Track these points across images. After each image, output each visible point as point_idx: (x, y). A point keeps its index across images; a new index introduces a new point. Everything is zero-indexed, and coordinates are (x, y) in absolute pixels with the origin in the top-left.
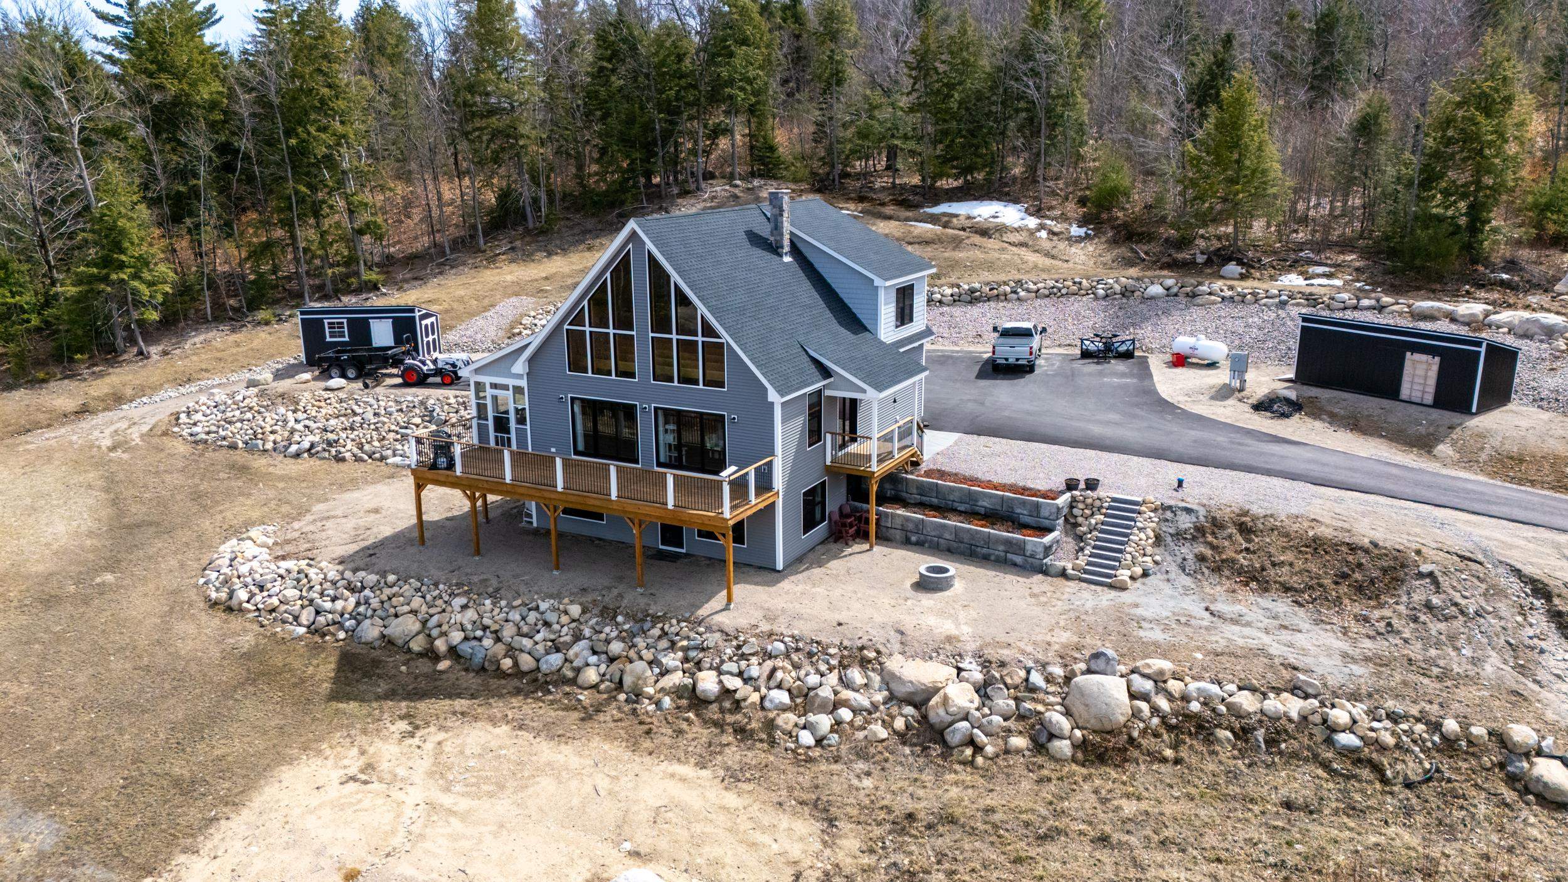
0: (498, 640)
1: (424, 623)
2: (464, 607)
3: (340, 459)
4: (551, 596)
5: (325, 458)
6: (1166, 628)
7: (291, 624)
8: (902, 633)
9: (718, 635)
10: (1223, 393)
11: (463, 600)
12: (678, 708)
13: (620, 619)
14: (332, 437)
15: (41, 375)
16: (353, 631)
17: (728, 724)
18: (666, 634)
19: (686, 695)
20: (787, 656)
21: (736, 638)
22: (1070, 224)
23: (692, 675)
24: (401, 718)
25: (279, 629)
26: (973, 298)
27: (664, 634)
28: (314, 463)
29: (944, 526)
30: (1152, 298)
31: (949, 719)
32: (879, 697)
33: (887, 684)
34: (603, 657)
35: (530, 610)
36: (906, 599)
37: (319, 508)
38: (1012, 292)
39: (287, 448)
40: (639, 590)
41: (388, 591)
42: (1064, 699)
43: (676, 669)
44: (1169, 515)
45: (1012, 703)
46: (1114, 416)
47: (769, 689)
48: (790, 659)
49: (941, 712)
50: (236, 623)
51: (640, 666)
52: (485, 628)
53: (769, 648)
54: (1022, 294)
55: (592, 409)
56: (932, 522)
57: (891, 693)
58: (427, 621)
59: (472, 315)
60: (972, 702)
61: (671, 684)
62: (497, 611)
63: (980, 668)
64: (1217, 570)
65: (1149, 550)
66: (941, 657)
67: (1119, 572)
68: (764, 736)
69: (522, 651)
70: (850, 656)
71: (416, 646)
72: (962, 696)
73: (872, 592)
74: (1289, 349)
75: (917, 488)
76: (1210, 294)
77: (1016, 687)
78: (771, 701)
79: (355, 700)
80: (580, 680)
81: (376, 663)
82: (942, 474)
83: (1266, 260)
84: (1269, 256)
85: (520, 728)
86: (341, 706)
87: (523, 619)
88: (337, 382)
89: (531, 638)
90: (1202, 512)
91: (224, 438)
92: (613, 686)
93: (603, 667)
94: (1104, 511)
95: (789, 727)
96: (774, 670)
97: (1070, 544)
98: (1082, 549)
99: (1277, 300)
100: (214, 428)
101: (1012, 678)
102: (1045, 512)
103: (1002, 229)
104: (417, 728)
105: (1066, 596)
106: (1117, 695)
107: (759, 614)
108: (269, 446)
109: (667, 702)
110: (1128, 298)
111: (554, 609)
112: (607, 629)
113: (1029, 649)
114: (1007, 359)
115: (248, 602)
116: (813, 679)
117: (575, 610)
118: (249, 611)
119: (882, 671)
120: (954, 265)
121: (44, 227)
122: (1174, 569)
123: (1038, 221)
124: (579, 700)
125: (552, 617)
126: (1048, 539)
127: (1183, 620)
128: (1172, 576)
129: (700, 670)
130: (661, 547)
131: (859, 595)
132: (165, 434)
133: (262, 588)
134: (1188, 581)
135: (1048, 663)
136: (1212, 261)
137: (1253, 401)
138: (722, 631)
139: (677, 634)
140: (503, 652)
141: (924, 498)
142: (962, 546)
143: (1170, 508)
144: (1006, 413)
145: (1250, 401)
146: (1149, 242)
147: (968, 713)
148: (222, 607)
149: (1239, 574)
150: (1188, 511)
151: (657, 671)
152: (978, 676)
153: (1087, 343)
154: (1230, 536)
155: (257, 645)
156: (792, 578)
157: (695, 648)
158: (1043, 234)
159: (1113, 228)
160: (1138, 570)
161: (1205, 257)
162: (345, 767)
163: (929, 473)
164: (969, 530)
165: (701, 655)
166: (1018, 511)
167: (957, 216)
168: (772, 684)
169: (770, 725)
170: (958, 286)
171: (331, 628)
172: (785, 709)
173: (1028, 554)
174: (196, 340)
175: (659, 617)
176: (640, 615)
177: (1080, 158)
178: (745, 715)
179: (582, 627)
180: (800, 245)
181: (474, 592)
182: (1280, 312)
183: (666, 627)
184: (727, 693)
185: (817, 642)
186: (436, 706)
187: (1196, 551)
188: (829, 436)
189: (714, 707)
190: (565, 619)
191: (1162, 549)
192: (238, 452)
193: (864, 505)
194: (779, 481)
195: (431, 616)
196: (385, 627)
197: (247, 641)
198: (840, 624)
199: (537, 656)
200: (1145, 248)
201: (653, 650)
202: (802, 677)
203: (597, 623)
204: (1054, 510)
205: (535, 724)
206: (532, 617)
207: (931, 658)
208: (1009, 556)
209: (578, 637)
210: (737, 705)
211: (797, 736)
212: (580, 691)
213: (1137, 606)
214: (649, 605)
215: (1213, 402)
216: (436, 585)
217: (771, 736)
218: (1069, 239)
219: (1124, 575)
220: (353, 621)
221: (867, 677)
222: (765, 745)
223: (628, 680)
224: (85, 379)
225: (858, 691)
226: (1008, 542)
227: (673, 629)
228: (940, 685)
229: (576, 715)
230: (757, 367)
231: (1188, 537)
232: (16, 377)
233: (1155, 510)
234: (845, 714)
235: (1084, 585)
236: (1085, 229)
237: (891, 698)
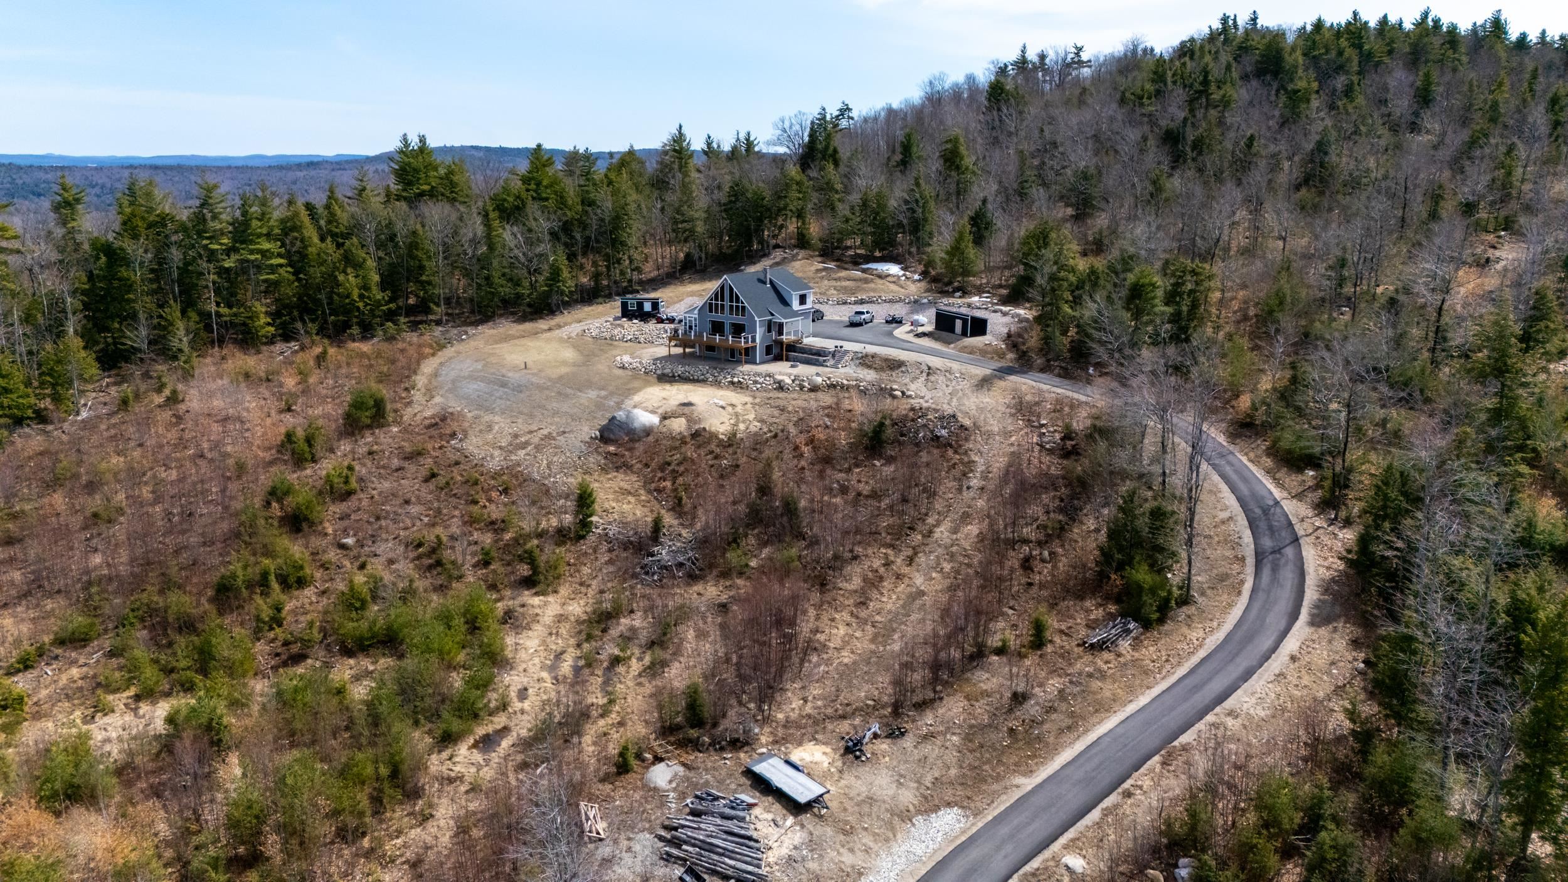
2: (682, 368)
3: (640, 343)
4: (702, 365)
7: (640, 370)
13: (718, 369)
14: (636, 337)
16: (655, 372)
19: (731, 382)
20: (754, 376)
21: (743, 373)
22: (915, 274)
23: (733, 379)
25: (636, 372)
26: (862, 302)
27: (727, 372)
29: (800, 356)
30: (923, 304)
31: (785, 385)
32: (771, 382)
33: (775, 380)
36: (786, 369)
38: (876, 300)
41: (664, 365)
43: (729, 378)
45: (799, 383)
47: (748, 381)
50: (626, 370)
51: (721, 377)
52: (686, 371)
53: (751, 375)
54: (880, 301)
55: (714, 323)
56: (797, 355)
59: (675, 303)
60: (791, 383)
62: (688, 369)
63: (794, 377)
64: (862, 365)
65: (849, 361)
69: (694, 375)
70: (768, 376)
71: (671, 374)
72: (788, 381)
73: (778, 367)
75: (799, 348)
76: (941, 303)
80: (708, 380)
82: (807, 345)
87: (695, 369)
88: (635, 322)
89: (697, 372)
91: (602, 336)
92: (715, 380)
93: (713, 378)
94: (842, 353)
96: (750, 378)
97: (829, 360)
98: (833, 361)
100: (597, 334)
101: (801, 379)
102: (827, 353)
103: (887, 275)
108: (617, 339)
109: (727, 383)
110: (916, 303)
111: (702, 368)
114: (853, 321)
115: (628, 367)
116: (758, 379)
117: (707, 368)
122: (853, 365)
123: (904, 272)
126: (826, 359)
130: (729, 359)
133: (631, 364)
134: (855, 368)
136: (955, 291)
137: (916, 333)
138: (740, 371)
139: (730, 372)
140: (690, 375)
141: (799, 351)
142: (806, 361)
144: (840, 334)
146: (938, 283)
149: (867, 366)
151: (725, 378)
153: (891, 318)
157: (734, 375)
158: (903, 278)
159: (930, 276)
160: (845, 365)
161: (953, 289)
163: (803, 345)
164: (805, 357)
166: (823, 353)
167: (873, 269)
170: (857, 297)
171: (649, 372)
172: (751, 384)
173: (819, 361)
175: (726, 369)
176: (722, 370)
178: (742, 385)
180: (772, 283)
181: (684, 365)
184: (739, 381)
185: (762, 374)
187: (859, 361)
188: (774, 332)
189: (736, 384)
191: (852, 361)
193: (783, 352)
194: (758, 340)
195: (674, 369)
196: (663, 372)
199: (698, 375)
200: (936, 285)
201: (724, 375)
203: (712, 371)
206: (698, 369)
209: (708, 372)
211: (752, 387)
216: (675, 364)
218: (912, 280)
219: (840, 366)
220: (658, 370)
221: (771, 379)
222: (746, 389)
223: (718, 380)
225: (767, 381)
226: (815, 359)
228: (784, 380)
230: (754, 314)
231: (859, 358)
233: (854, 353)
234: (763, 384)
236: (920, 277)
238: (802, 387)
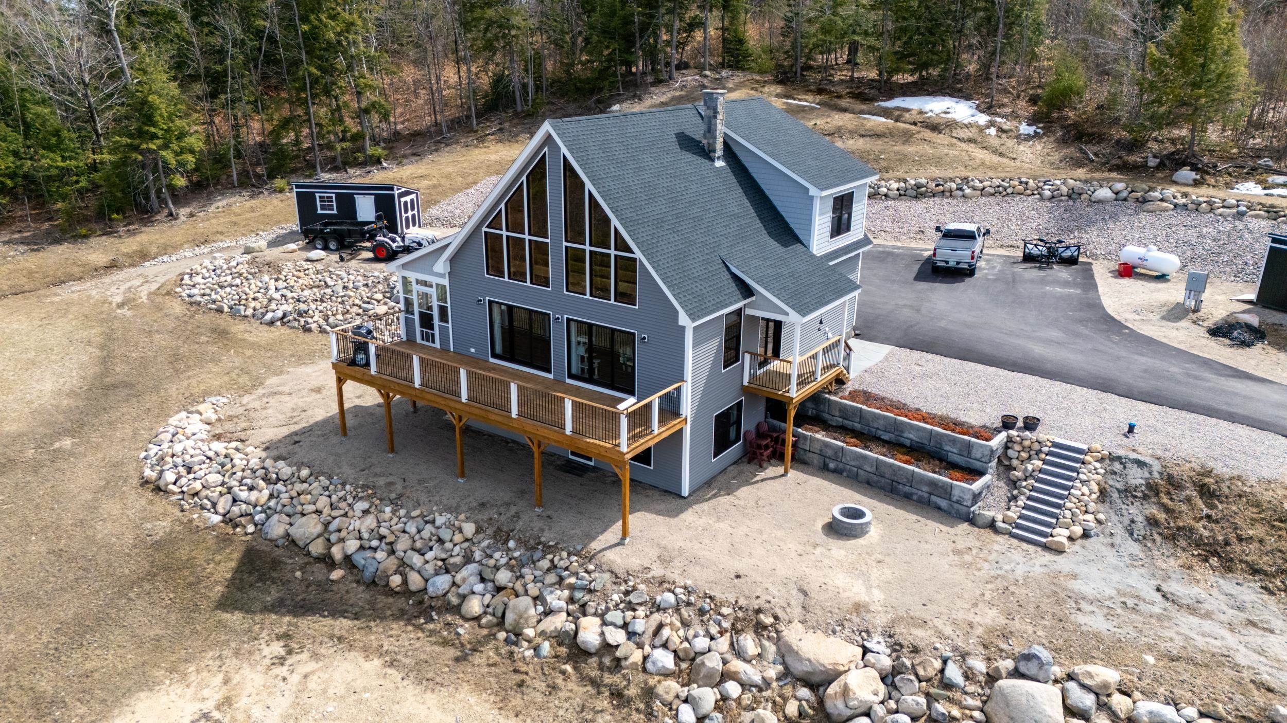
0: (392, 552)
1: (327, 525)
2: (366, 512)
3: (307, 330)
4: (449, 510)
5: (294, 328)
6: (1110, 614)
7: (209, 510)
8: (806, 594)
9: (607, 576)
10: (1176, 313)
11: (364, 505)
12: (556, 656)
13: (512, 544)
14: (303, 307)
15: (84, 231)
16: (263, 525)
17: (606, 686)
18: (555, 567)
19: (567, 641)
20: (677, 610)
21: (626, 582)
22: (1020, 122)
23: (576, 621)
24: (279, 638)
25: (195, 516)
26: (918, 193)
27: (553, 567)
28: (285, 331)
29: (865, 457)
30: (1099, 201)
31: (849, 713)
32: (772, 672)
33: (783, 657)
34: (490, 585)
35: (427, 522)
36: (815, 546)
37: (272, 381)
38: (957, 189)
39: (264, 315)
40: (537, 509)
41: (299, 487)
42: (984, 702)
43: (560, 611)
44: (1117, 466)
45: (922, 700)
46: (1055, 334)
47: (654, 647)
48: (680, 614)
49: (840, 704)
50: (161, 504)
51: (525, 601)
52: (382, 538)
53: (659, 598)
54: (968, 191)
56: (851, 451)
57: (786, 668)
58: (329, 523)
59: (456, 190)
60: (876, 694)
61: (552, 628)
62: (395, 520)
63: (888, 651)
64: (1171, 537)
65: (1092, 506)
66: (846, 632)
67: (1055, 532)
68: (642, 706)
69: (412, 568)
70: (745, 619)
71: (317, 549)
72: (865, 686)
73: (780, 533)
74: (1246, 264)
75: (840, 410)
76: (1162, 200)
77: (929, 680)
78: (654, 663)
79: (241, 609)
80: (465, 609)
81: (276, 564)
82: (867, 397)
83: (1221, 166)
84: (1226, 162)
85: (391, 665)
86: (226, 616)
87: (419, 532)
88: (318, 254)
89: (423, 555)
90: (1157, 467)
91: (214, 302)
92: (495, 620)
93: (488, 597)
94: (1043, 456)
95: (669, 698)
96: (660, 626)
97: (1002, 490)
98: (1014, 498)
99: (1235, 210)
100: (208, 291)
101: (925, 670)
102: (976, 453)
103: (952, 125)
104: (290, 652)
105: (993, 557)
106: (1049, 711)
107: (654, 553)
108: (250, 312)
109: (546, 647)
110: (1074, 200)
111: (450, 525)
112: (497, 555)
113: (948, 631)
114: (947, 262)
115: (175, 483)
116: (701, 643)
117: (469, 529)
118: (174, 493)
119: (778, 640)
120: (903, 159)
121: (92, 100)
122: (1119, 531)
123: (988, 118)
124: (458, 634)
125: (445, 534)
126: (977, 485)
127: (1130, 602)
128: (1117, 540)
129: (585, 615)
130: (571, 457)
131: (765, 536)
132: (168, 293)
133: (189, 470)
134: (1135, 548)
135: (968, 654)
136: (1165, 165)
137: (1209, 324)
138: (612, 572)
139: (566, 569)
140: (394, 567)
141: (846, 422)
142: (883, 480)
143: (1119, 458)
144: (943, 324)
145: (1206, 324)
146: (1099, 143)
147: (871, 708)
148: (152, 486)
149: (1198, 546)
150: (1140, 464)
151: (541, 609)
152: (886, 662)
153: (1030, 246)
154: (1189, 500)
155: (171, 532)
156: (696, 507)
157: (582, 588)
158: (993, 131)
159: (1063, 127)
160: (1078, 530)
161: (1158, 160)
162: (204, 699)
163: (853, 395)
164: (891, 465)
165: (587, 598)
166: (947, 448)
167: (908, 110)
168: (657, 642)
169: (649, 693)
170: (905, 181)
171: (243, 520)
172: (666, 674)
173: (954, 499)
174: (220, 204)
175: (550, 547)
176: (532, 542)
177: (1035, 57)
178: (624, 676)
179: (474, 548)
180: (735, 149)
181: (377, 496)
182: (1237, 223)
183: (556, 559)
184: (607, 647)
185: (710, 597)
186: (316, 626)
187: (1147, 512)
188: (747, 357)
189: (593, 661)
190: (458, 538)
191: (1107, 505)
192: (223, 316)
193: (783, 425)
194: (687, 407)
195: (334, 518)
196: (291, 525)
197: (162, 527)
198: (738, 577)
199: (426, 576)
200: (1095, 149)
201: (539, 585)
202: (690, 638)
203: (488, 547)
204: (987, 453)
205: (407, 661)
206: (428, 530)
207: (834, 632)
208: (933, 498)
209: (468, 559)
210: (618, 663)
211: (677, 710)
212: (460, 622)
213: (1075, 576)
214: (542, 530)
215: (1164, 323)
216: (344, 484)
217: (648, 706)
218: (1018, 137)
219: (1061, 535)
220: (263, 515)
221: (761, 646)
222: (642, 716)
223: (510, 617)
224: (120, 237)
225: (749, 662)
226: (933, 484)
227: (562, 562)
228: (842, 669)
229: (452, 652)
230: (669, 287)
231: (1139, 494)
232: (63, 231)
233: (1101, 460)
234: (733, 689)
235: (1015, 542)
236: (1034, 128)
237: (787, 674)
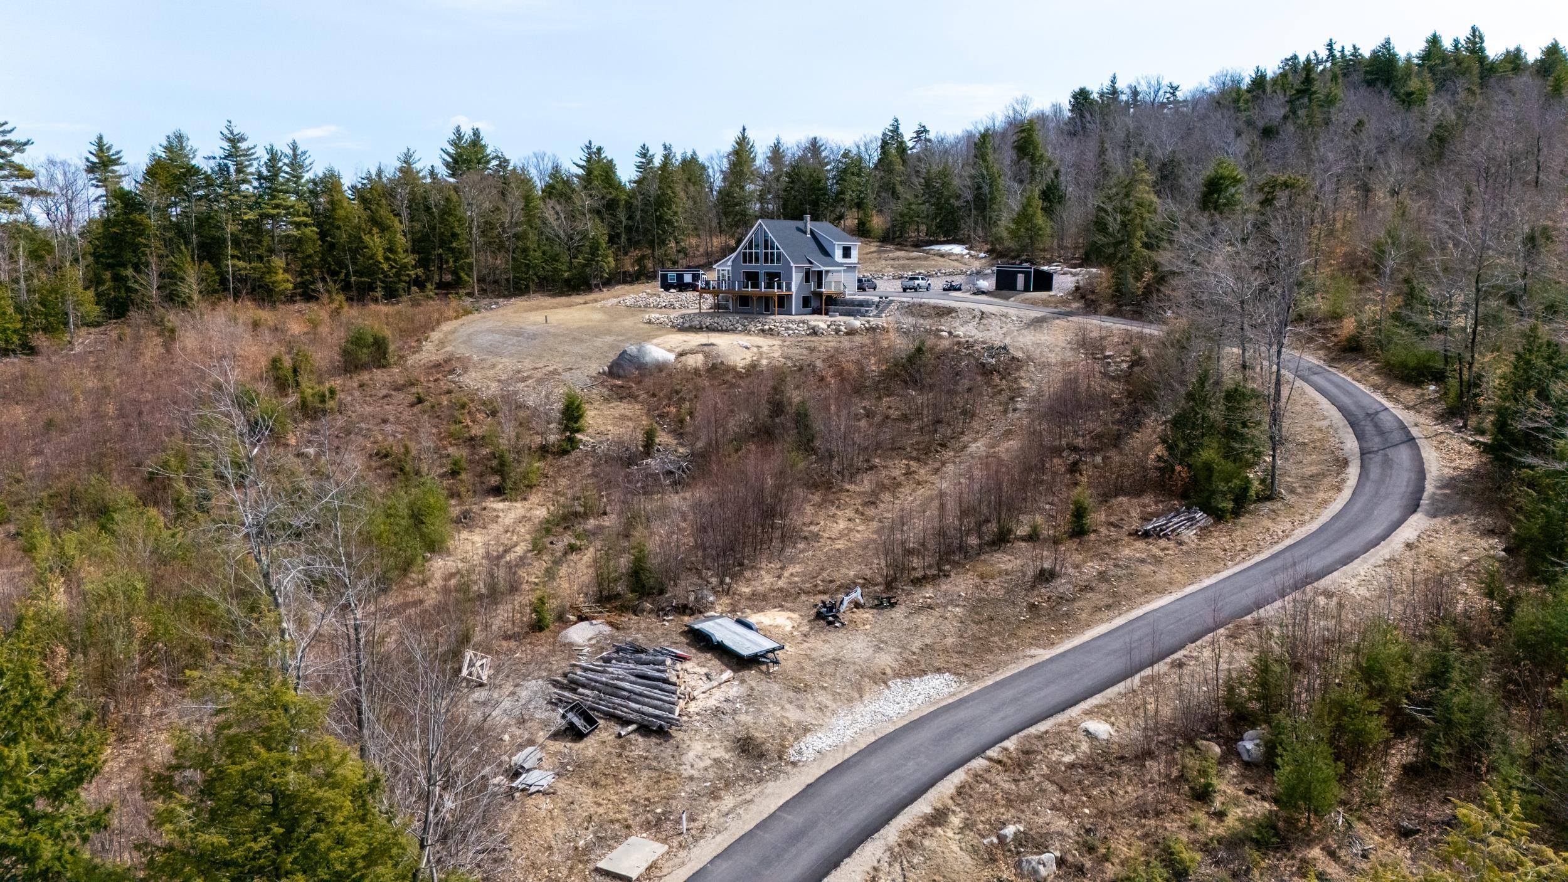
1: (700, 323)
2: (711, 320)
9: (771, 320)
19: (761, 330)
21: (776, 321)
22: (981, 253)
23: (763, 327)
27: (759, 322)
29: (844, 309)
32: (805, 328)
34: (744, 326)
38: (936, 274)
43: (760, 326)
44: (903, 303)
47: (780, 328)
48: (786, 323)
51: (751, 326)
52: (715, 324)
53: (783, 321)
54: (939, 274)
55: (747, 274)
56: (841, 308)
61: (758, 329)
62: (719, 320)
71: (698, 327)
72: (824, 328)
75: (841, 301)
80: (737, 330)
88: (672, 292)
89: (726, 325)
92: (744, 330)
96: (782, 325)
97: (875, 311)
103: (950, 254)
111: (733, 318)
112: (745, 321)
116: (791, 326)
117: (737, 317)
120: (920, 266)
123: (969, 251)
140: (719, 327)
142: (847, 313)
151: (755, 326)
157: (765, 322)
158: (967, 256)
159: (996, 253)
164: (848, 309)
167: (933, 250)
170: (915, 271)
178: (773, 331)
179: (739, 319)
180: (813, 233)
181: (713, 318)
188: (813, 282)
189: (767, 331)
194: (794, 289)
195: (702, 321)
202: (788, 325)
206: (727, 320)
209: (737, 323)
218: (977, 258)
223: (748, 329)
231: (905, 308)
234: (796, 331)
235: (873, 317)
236: (986, 254)
238: (837, 331)
